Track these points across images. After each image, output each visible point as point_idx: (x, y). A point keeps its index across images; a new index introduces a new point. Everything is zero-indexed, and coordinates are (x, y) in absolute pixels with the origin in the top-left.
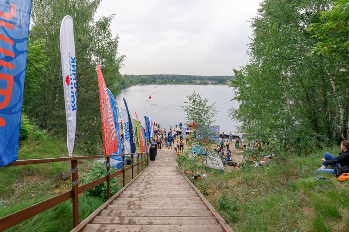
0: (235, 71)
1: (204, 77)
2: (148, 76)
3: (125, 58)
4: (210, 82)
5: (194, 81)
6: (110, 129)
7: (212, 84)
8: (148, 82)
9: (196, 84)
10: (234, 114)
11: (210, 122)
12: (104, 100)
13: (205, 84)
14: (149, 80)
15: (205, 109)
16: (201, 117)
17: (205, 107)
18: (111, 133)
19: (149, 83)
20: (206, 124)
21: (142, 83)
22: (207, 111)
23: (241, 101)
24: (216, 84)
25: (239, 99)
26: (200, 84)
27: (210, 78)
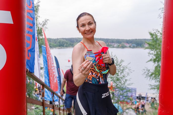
0: (151, 34)
1: (122, 40)
2: (65, 39)
3: (48, 21)
4: (128, 45)
5: (112, 44)
6: (53, 74)
7: (130, 47)
8: (65, 45)
9: (114, 47)
10: (147, 73)
11: (126, 80)
12: (49, 54)
13: (123, 47)
14: (67, 43)
15: (122, 69)
16: (118, 75)
17: (121, 66)
18: (54, 77)
19: (67, 47)
20: (122, 82)
21: (60, 46)
22: (123, 70)
23: (156, 63)
24: (134, 47)
25: (155, 61)
26: (118, 47)
27: (128, 42)
